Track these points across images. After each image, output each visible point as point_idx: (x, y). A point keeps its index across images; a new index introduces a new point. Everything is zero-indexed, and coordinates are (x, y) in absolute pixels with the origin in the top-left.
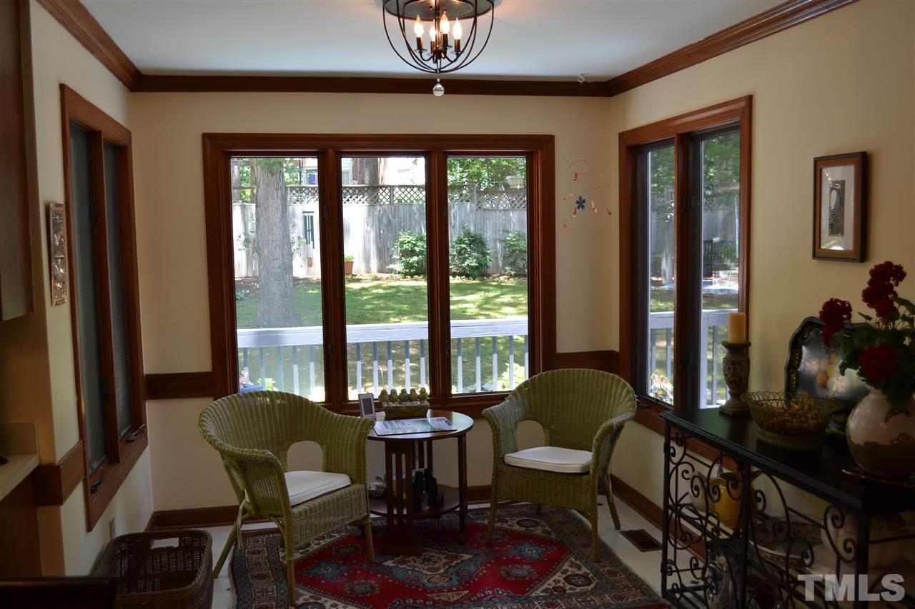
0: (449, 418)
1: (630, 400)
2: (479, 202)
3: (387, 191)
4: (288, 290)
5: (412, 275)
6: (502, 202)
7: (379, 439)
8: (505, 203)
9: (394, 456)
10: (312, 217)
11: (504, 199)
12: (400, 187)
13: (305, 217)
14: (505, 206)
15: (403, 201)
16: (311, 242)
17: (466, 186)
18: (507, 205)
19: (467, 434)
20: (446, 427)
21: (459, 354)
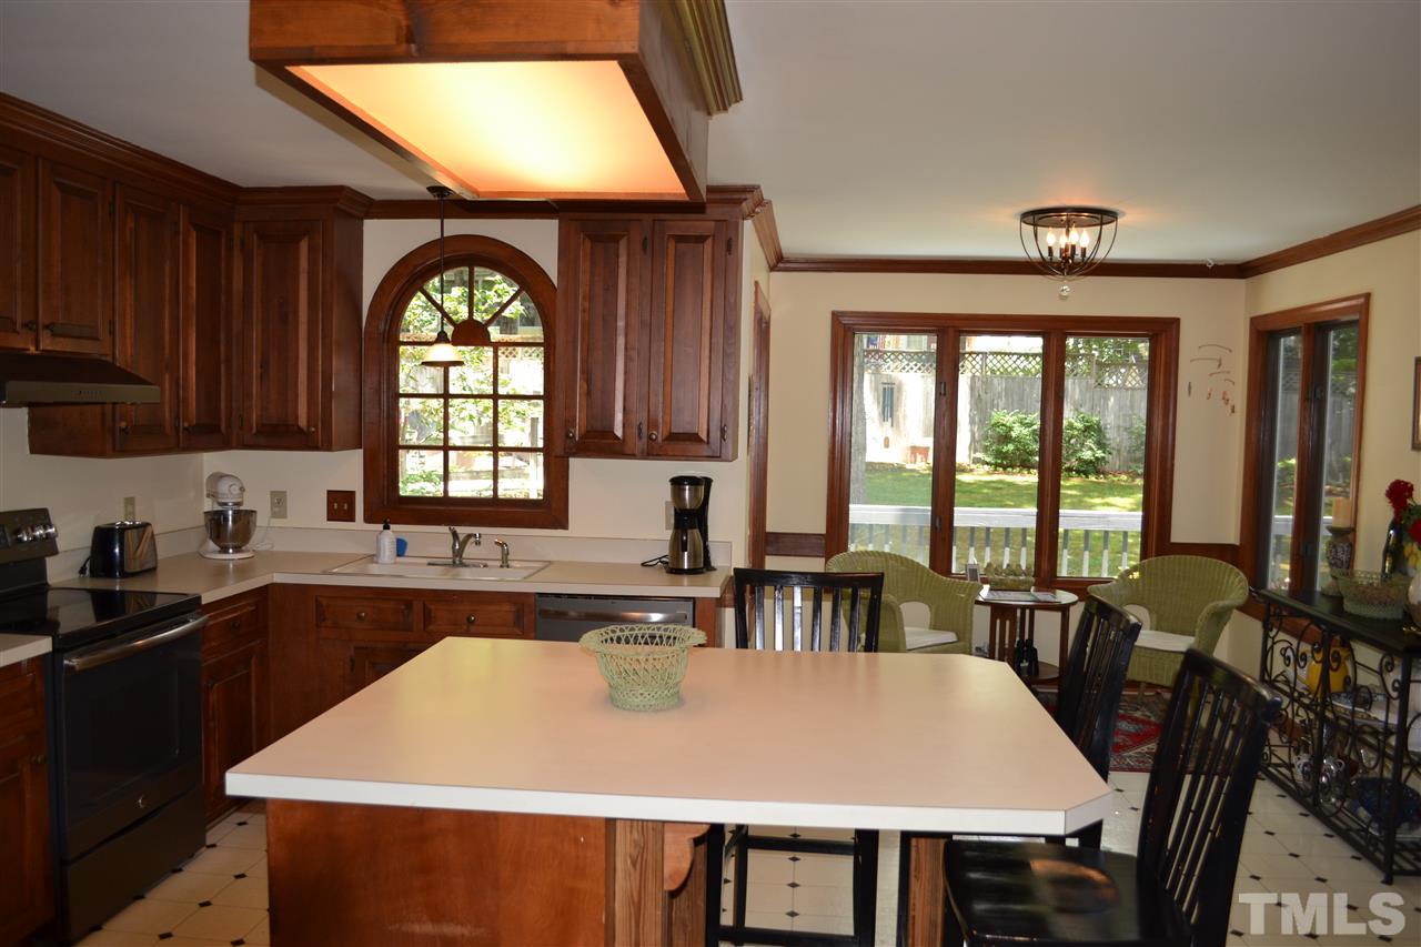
0: (1054, 593)
1: (1242, 588)
2: (1100, 377)
3: (978, 359)
4: (860, 474)
5: (1005, 468)
6: (1130, 378)
7: (985, 603)
8: (1134, 378)
9: (998, 621)
10: (892, 389)
11: (1134, 374)
12: (993, 353)
13: (884, 389)
14: (1134, 382)
15: (998, 373)
16: (890, 419)
17: (1083, 355)
18: (1138, 382)
19: (1071, 608)
20: (1053, 600)
21: (1065, 547)
